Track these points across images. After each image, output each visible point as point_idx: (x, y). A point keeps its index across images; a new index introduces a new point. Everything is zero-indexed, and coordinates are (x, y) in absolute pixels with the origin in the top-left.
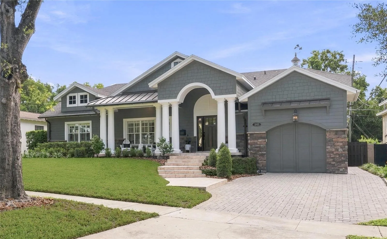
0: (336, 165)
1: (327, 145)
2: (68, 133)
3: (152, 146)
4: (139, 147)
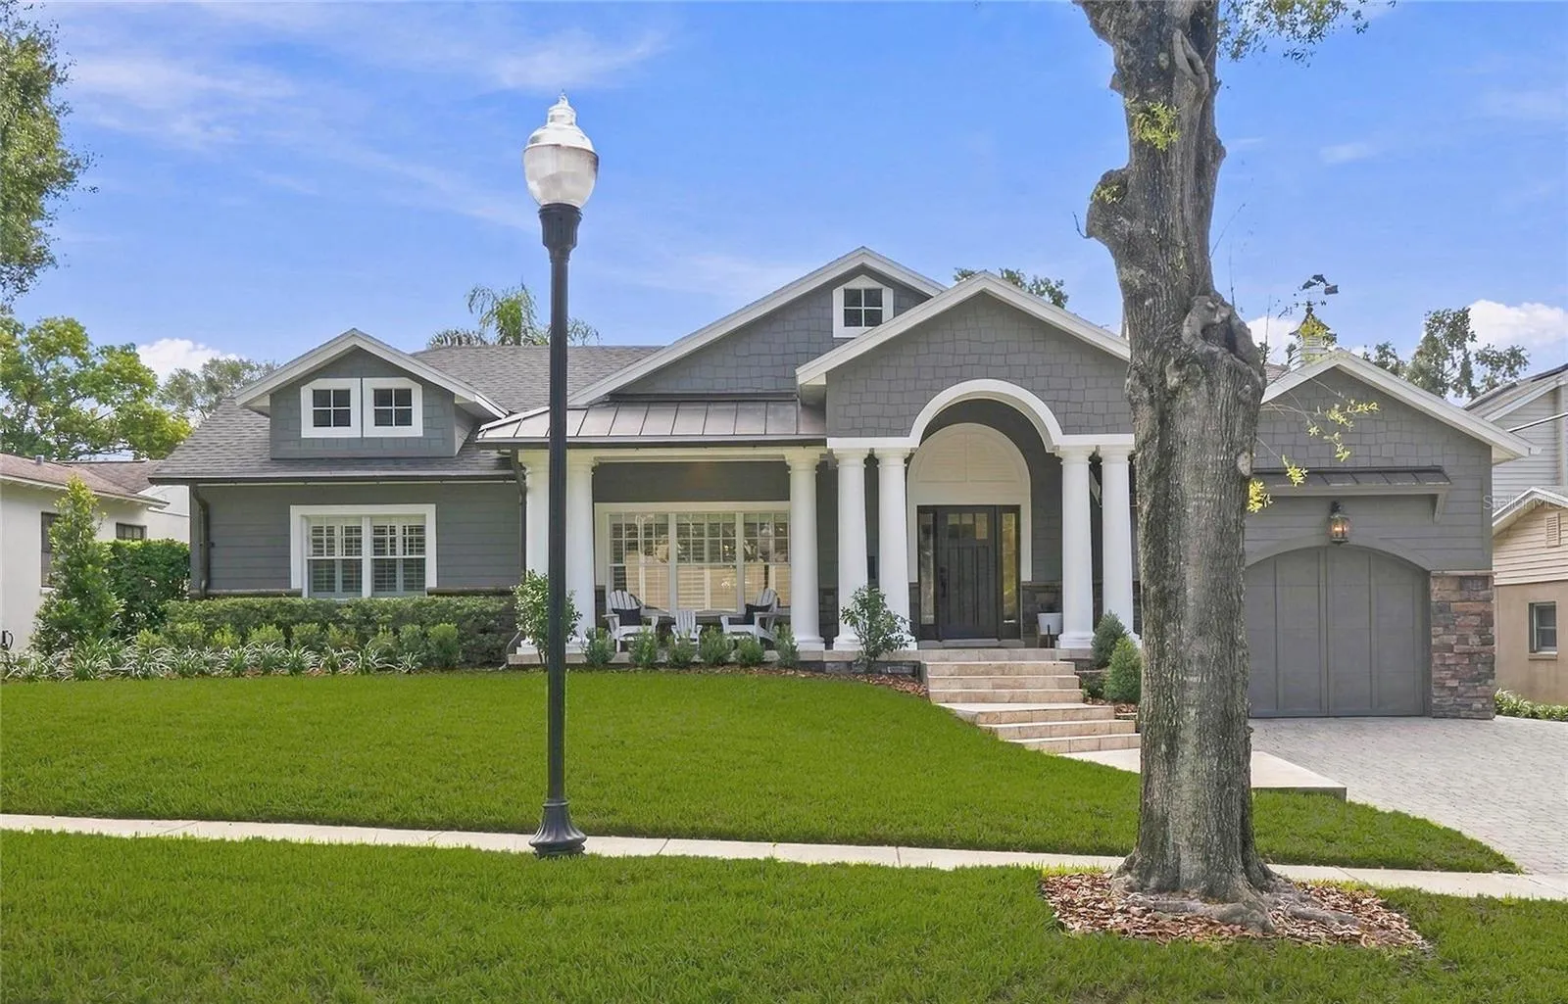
0: (1462, 689)
1: (1432, 624)
2: (306, 558)
3: (757, 620)
4: (677, 622)
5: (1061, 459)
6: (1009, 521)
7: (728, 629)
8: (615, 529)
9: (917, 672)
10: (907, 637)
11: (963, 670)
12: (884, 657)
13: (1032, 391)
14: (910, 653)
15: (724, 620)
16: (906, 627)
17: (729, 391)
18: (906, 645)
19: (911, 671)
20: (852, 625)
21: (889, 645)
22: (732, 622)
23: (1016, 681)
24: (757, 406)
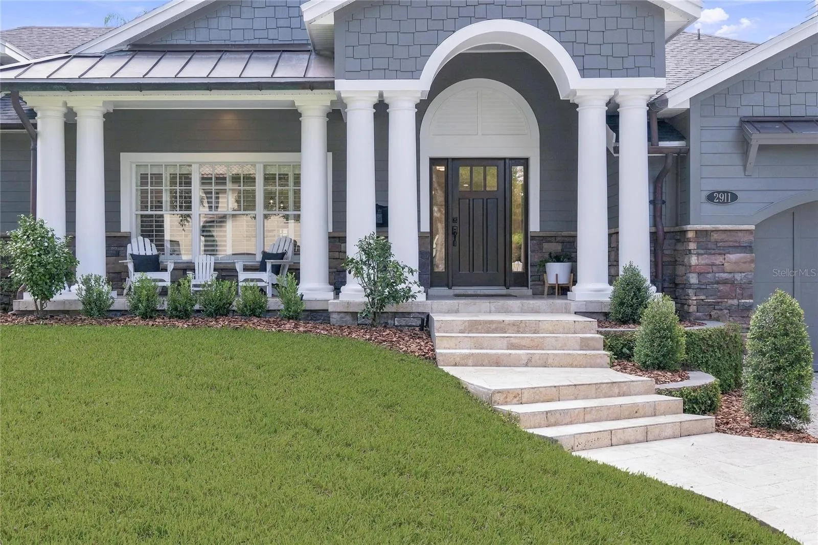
3: (269, 267)
4: (196, 268)
5: (577, 106)
6: (518, 173)
7: (242, 276)
8: (142, 178)
9: (425, 324)
10: (415, 288)
11: (473, 326)
12: (390, 308)
13: (548, 31)
14: (418, 304)
15: (239, 267)
16: (415, 277)
17: (246, 42)
18: (413, 296)
19: (419, 322)
20: (355, 275)
21: (395, 297)
22: (246, 269)
23: (532, 339)
24: (270, 55)
